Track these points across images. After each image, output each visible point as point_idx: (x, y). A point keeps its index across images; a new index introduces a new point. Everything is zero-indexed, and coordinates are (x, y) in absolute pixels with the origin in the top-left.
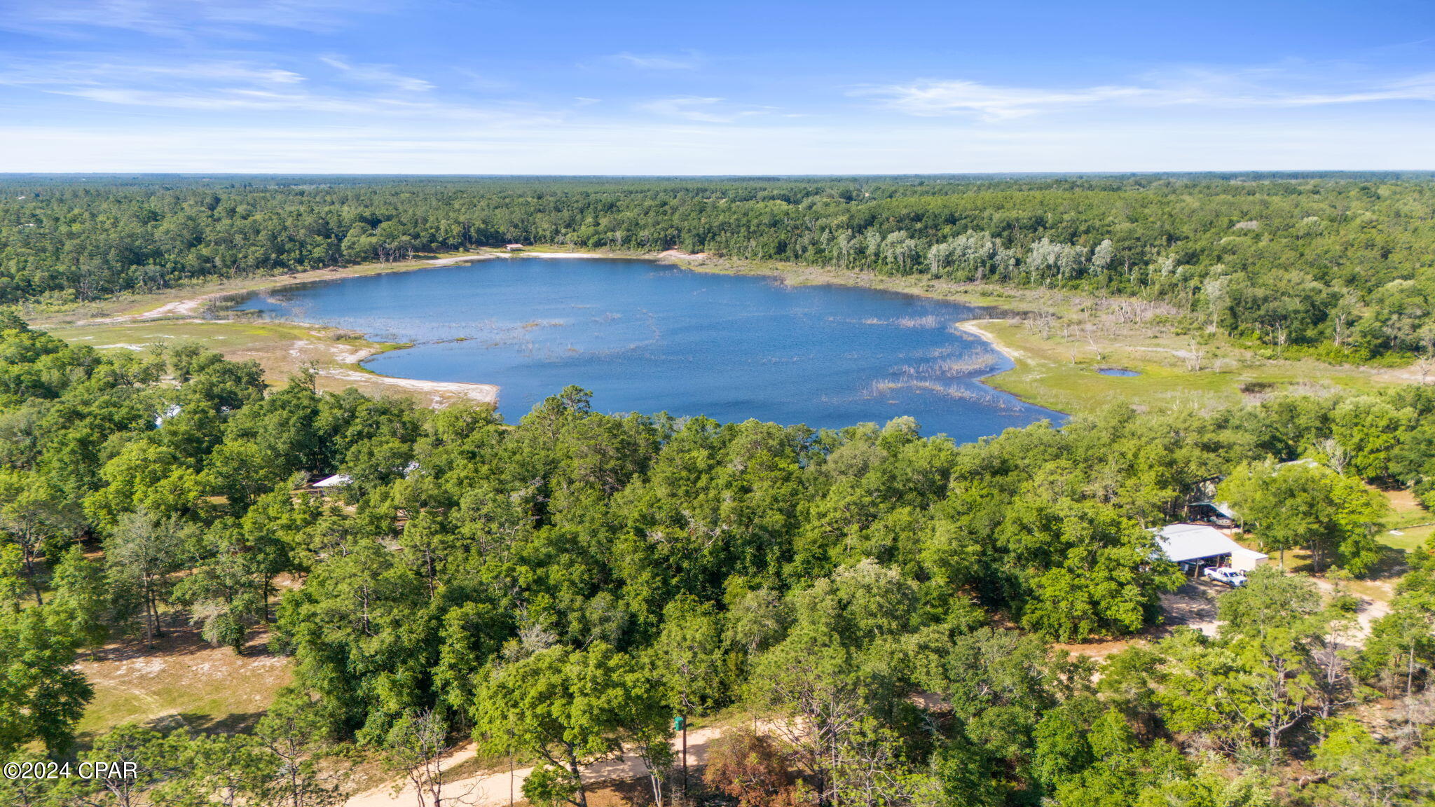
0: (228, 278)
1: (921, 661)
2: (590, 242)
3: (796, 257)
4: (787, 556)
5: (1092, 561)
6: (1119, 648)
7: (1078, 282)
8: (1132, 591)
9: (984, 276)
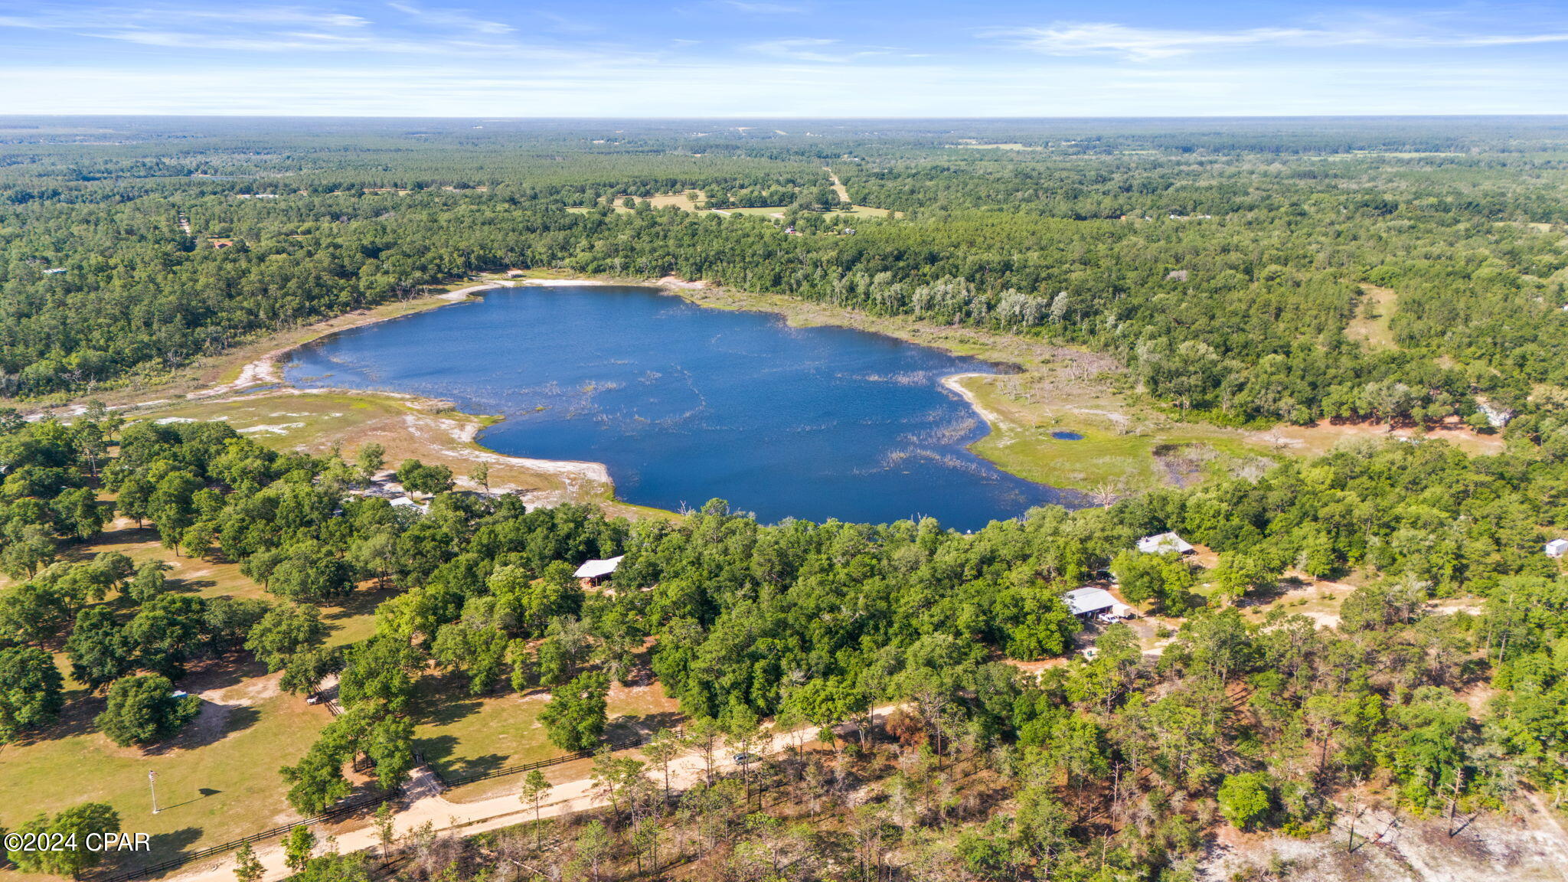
0: (275, 330)
1: (965, 677)
2: (590, 268)
3: (792, 291)
4: (890, 624)
5: (1039, 620)
6: (1050, 665)
7: (1038, 329)
8: (1057, 635)
9: (961, 321)
